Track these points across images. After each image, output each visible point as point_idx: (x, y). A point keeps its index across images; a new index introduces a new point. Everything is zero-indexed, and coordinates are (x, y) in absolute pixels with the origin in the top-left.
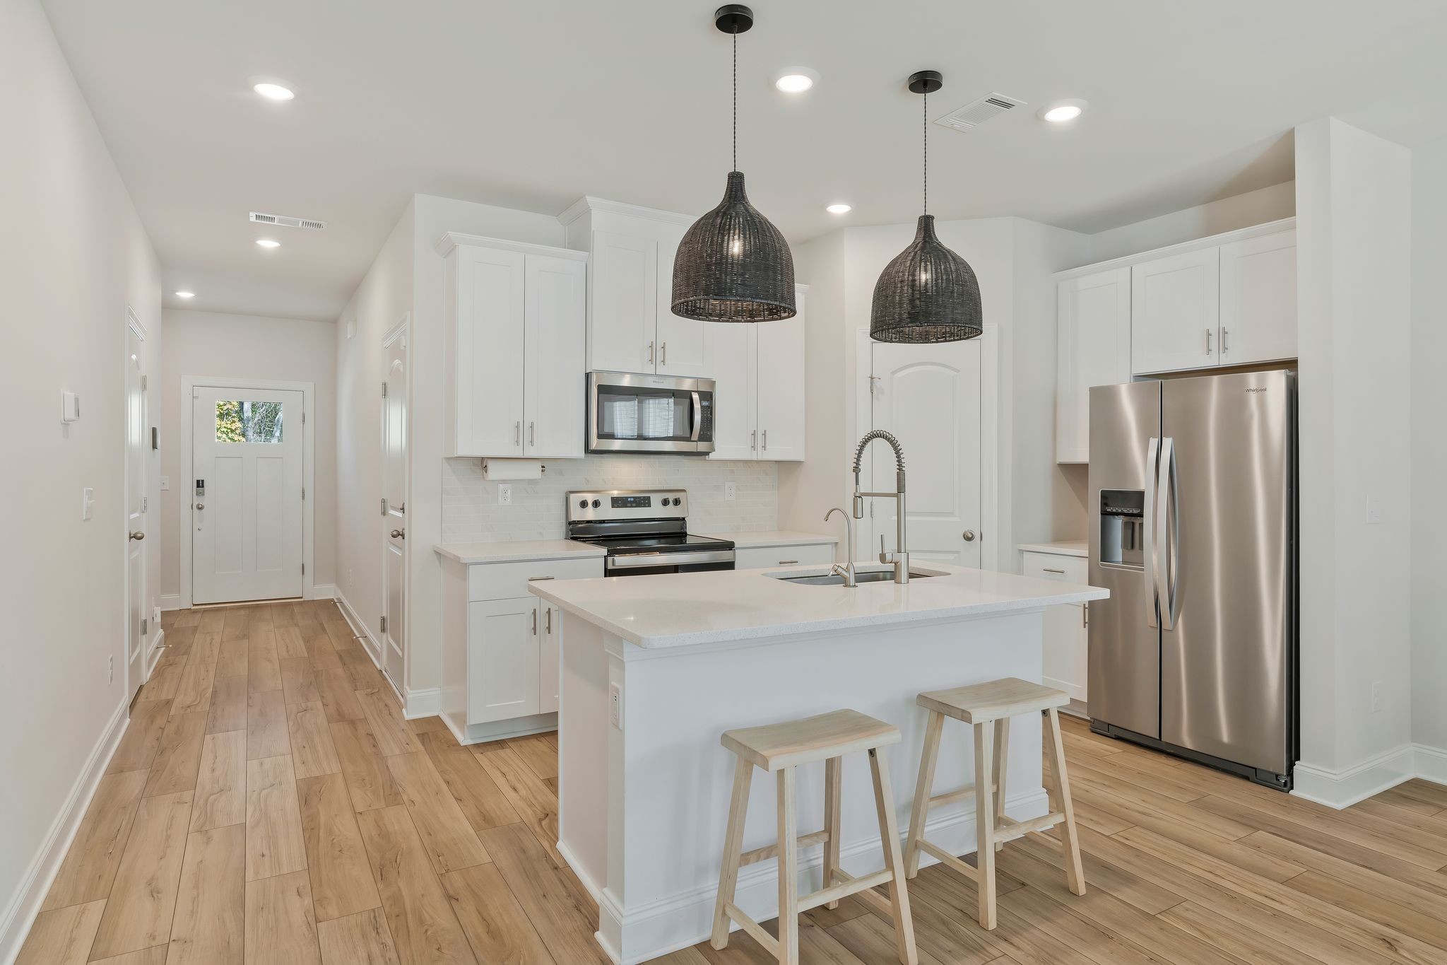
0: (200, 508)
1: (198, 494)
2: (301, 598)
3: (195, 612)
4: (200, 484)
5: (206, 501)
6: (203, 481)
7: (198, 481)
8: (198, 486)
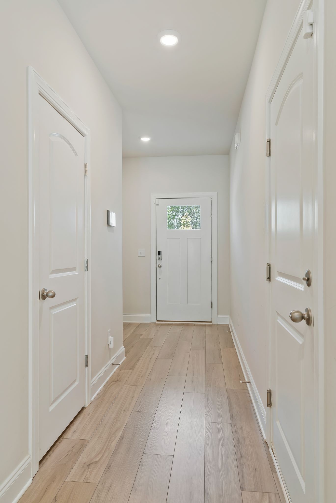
0: (160, 267)
1: (159, 259)
2: (211, 322)
3: (158, 325)
4: (159, 253)
5: (163, 263)
6: (161, 251)
7: (159, 252)
8: (159, 254)
